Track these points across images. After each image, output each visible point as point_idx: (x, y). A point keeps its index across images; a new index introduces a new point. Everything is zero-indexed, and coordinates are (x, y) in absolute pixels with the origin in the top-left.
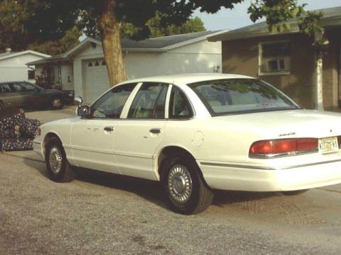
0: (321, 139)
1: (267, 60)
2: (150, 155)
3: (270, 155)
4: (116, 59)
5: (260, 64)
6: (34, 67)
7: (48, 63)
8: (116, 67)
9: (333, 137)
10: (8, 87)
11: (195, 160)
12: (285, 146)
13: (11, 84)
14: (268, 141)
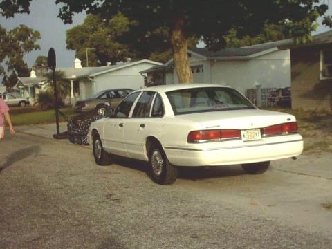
0: (245, 130)
1: (327, 65)
2: (140, 143)
3: (200, 141)
4: (184, 70)
5: (321, 69)
6: (146, 75)
7: (155, 72)
8: (185, 75)
9: (256, 129)
10: (113, 93)
11: (161, 145)
12: (212, 135)
13: (116, 91)
14: (199, 131)
